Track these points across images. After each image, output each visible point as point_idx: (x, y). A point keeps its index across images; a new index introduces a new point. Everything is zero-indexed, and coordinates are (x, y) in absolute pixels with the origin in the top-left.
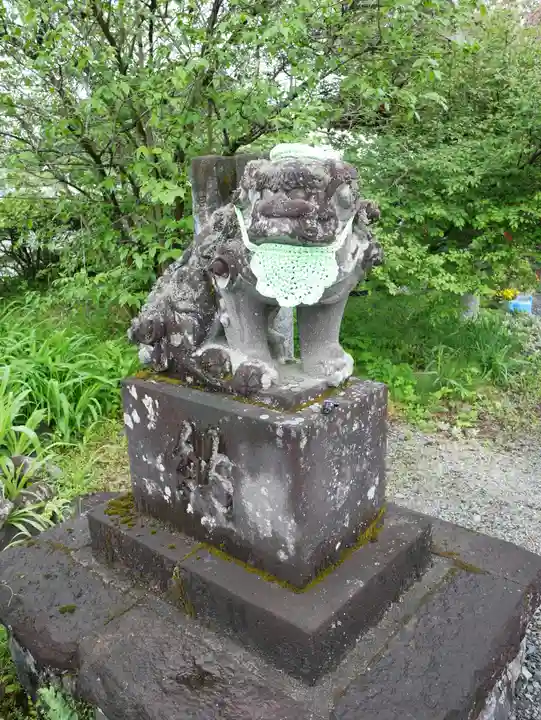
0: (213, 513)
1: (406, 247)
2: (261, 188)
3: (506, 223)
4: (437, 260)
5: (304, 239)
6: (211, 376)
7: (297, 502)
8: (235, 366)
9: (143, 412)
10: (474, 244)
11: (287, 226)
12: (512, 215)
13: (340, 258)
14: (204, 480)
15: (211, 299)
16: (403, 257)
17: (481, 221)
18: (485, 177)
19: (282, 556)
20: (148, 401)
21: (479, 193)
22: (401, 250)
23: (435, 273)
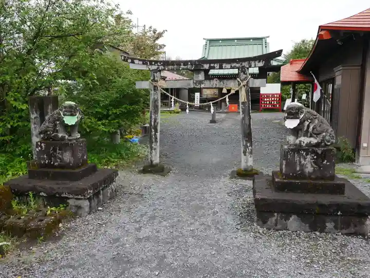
0: (57, 162)
1: (91, 119)
2: (65, 108)
3: (116, 113)
4: (100, 123)
5: (72, 115)
6: (55, 139)
7: (73, 155)
8: (60, 136)
9: (41, 147)
10: (109, 118)
11: (69, 113)
12: (118, 111)
13: (77, 117)
14: (55, 157)
15: (56, 125)
16: (90, 122)
17: (110, 113)
18: (110, 102)
19: (71, 165)
20: (43, 145)
21: (110, 105)
22: (90, 120)
23: (99, 126)
